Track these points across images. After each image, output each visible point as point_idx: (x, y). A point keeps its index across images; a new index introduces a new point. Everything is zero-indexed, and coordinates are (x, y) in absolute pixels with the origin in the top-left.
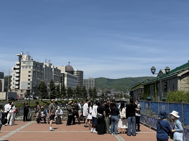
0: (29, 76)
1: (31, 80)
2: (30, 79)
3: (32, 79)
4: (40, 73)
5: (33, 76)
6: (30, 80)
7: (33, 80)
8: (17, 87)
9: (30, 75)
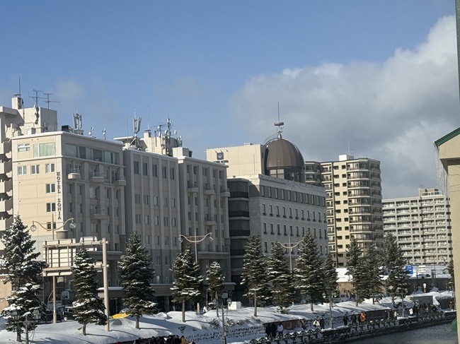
0: (51, 207)
1: (61, 226)
2: (54, 223)
6: (55, 228)
9: (54, 205)
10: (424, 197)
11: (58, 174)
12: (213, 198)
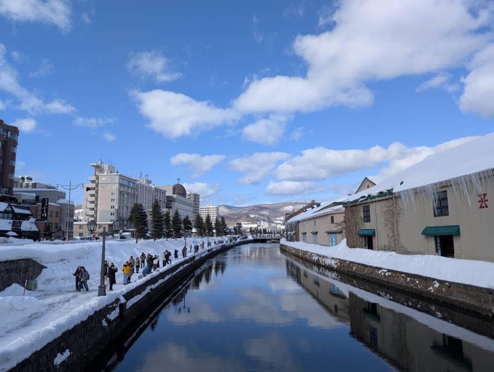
2: (114, 206)
5: (120, 200)
7: (119, 207)
9: (114, 200)
10: (209, 207)
11: (117, 189)
12: (161, 201)
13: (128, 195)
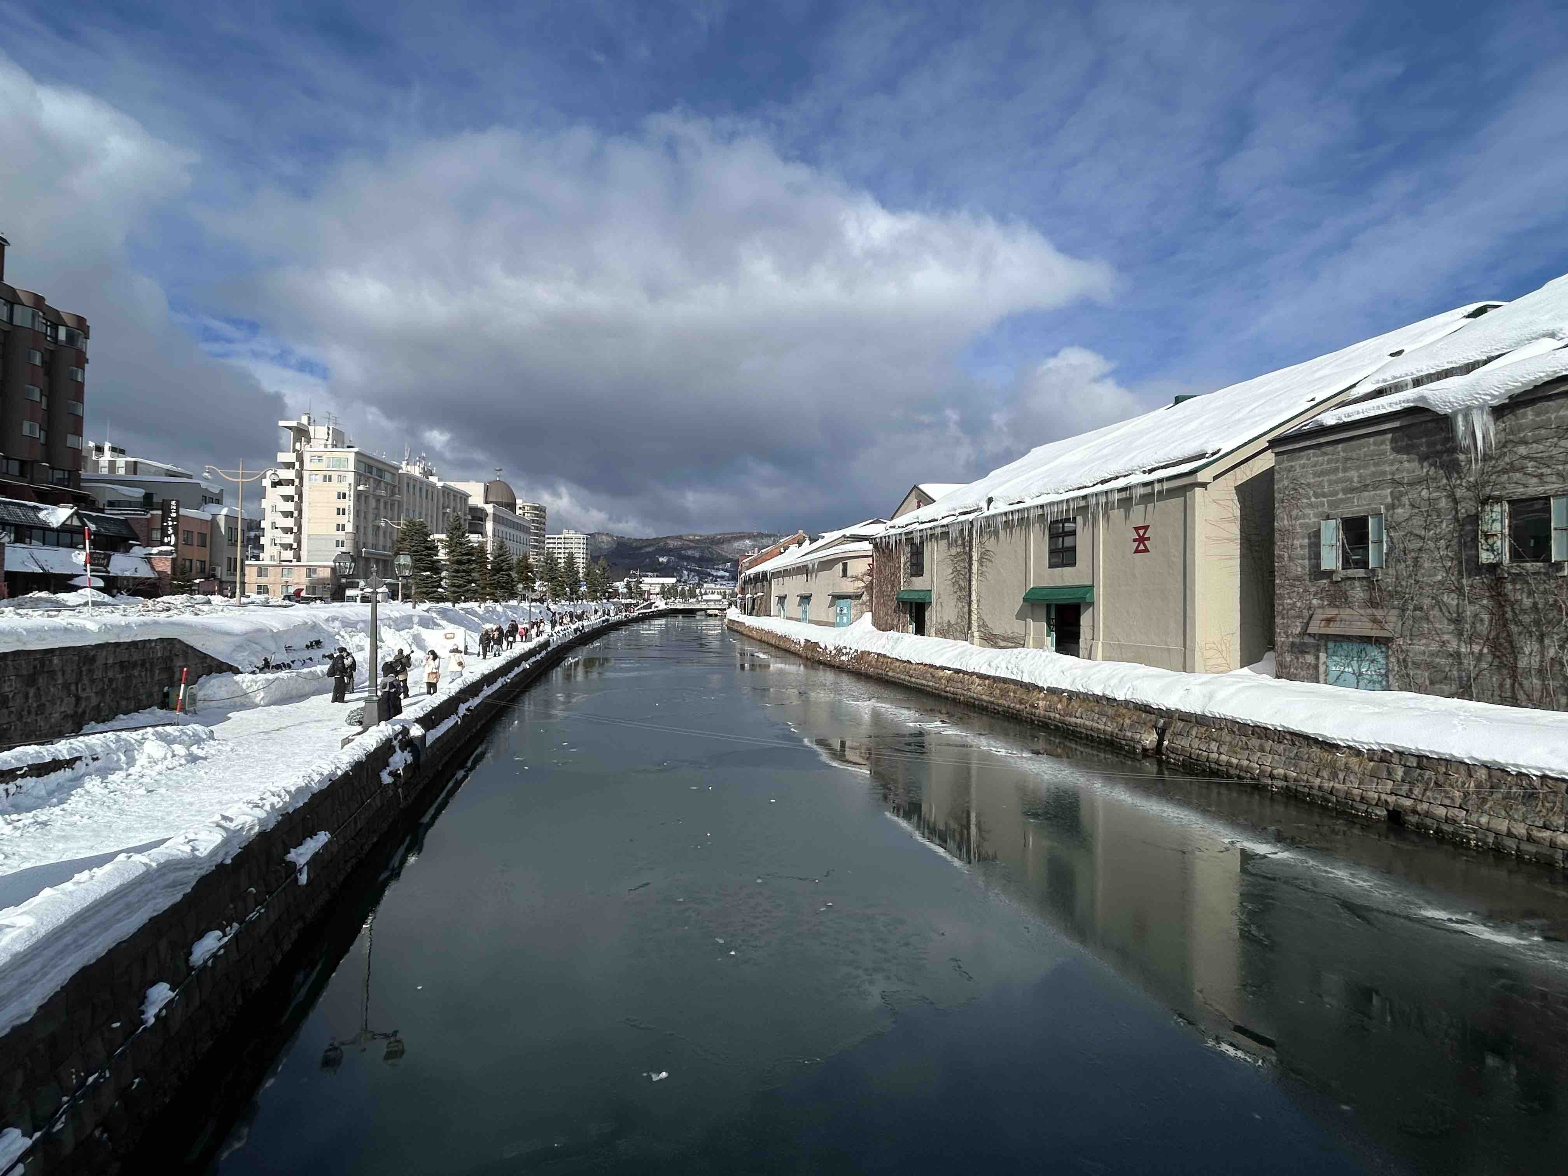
0: (341, 512)
1: (350, 528)
2: (343, 526)
3: (351, 524)
4: (386, 503)
5: (357, 513)
6: (343, 530)
7: (357, 528)
8: (288, 555)
9: (344, 510)
10: (567, 536)
11: (350, 485)
13: (378, 501)
